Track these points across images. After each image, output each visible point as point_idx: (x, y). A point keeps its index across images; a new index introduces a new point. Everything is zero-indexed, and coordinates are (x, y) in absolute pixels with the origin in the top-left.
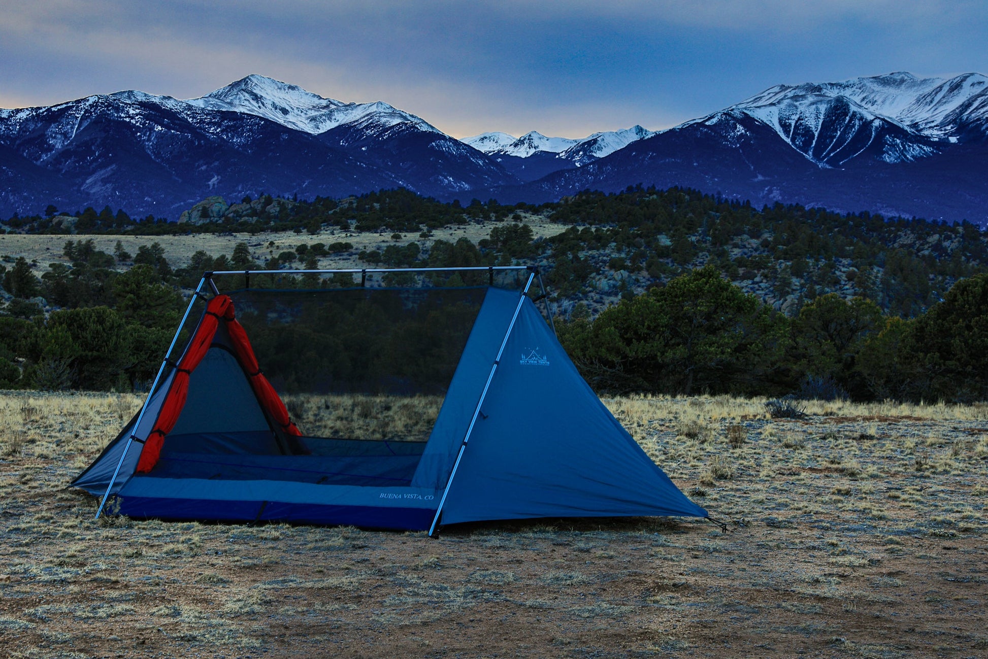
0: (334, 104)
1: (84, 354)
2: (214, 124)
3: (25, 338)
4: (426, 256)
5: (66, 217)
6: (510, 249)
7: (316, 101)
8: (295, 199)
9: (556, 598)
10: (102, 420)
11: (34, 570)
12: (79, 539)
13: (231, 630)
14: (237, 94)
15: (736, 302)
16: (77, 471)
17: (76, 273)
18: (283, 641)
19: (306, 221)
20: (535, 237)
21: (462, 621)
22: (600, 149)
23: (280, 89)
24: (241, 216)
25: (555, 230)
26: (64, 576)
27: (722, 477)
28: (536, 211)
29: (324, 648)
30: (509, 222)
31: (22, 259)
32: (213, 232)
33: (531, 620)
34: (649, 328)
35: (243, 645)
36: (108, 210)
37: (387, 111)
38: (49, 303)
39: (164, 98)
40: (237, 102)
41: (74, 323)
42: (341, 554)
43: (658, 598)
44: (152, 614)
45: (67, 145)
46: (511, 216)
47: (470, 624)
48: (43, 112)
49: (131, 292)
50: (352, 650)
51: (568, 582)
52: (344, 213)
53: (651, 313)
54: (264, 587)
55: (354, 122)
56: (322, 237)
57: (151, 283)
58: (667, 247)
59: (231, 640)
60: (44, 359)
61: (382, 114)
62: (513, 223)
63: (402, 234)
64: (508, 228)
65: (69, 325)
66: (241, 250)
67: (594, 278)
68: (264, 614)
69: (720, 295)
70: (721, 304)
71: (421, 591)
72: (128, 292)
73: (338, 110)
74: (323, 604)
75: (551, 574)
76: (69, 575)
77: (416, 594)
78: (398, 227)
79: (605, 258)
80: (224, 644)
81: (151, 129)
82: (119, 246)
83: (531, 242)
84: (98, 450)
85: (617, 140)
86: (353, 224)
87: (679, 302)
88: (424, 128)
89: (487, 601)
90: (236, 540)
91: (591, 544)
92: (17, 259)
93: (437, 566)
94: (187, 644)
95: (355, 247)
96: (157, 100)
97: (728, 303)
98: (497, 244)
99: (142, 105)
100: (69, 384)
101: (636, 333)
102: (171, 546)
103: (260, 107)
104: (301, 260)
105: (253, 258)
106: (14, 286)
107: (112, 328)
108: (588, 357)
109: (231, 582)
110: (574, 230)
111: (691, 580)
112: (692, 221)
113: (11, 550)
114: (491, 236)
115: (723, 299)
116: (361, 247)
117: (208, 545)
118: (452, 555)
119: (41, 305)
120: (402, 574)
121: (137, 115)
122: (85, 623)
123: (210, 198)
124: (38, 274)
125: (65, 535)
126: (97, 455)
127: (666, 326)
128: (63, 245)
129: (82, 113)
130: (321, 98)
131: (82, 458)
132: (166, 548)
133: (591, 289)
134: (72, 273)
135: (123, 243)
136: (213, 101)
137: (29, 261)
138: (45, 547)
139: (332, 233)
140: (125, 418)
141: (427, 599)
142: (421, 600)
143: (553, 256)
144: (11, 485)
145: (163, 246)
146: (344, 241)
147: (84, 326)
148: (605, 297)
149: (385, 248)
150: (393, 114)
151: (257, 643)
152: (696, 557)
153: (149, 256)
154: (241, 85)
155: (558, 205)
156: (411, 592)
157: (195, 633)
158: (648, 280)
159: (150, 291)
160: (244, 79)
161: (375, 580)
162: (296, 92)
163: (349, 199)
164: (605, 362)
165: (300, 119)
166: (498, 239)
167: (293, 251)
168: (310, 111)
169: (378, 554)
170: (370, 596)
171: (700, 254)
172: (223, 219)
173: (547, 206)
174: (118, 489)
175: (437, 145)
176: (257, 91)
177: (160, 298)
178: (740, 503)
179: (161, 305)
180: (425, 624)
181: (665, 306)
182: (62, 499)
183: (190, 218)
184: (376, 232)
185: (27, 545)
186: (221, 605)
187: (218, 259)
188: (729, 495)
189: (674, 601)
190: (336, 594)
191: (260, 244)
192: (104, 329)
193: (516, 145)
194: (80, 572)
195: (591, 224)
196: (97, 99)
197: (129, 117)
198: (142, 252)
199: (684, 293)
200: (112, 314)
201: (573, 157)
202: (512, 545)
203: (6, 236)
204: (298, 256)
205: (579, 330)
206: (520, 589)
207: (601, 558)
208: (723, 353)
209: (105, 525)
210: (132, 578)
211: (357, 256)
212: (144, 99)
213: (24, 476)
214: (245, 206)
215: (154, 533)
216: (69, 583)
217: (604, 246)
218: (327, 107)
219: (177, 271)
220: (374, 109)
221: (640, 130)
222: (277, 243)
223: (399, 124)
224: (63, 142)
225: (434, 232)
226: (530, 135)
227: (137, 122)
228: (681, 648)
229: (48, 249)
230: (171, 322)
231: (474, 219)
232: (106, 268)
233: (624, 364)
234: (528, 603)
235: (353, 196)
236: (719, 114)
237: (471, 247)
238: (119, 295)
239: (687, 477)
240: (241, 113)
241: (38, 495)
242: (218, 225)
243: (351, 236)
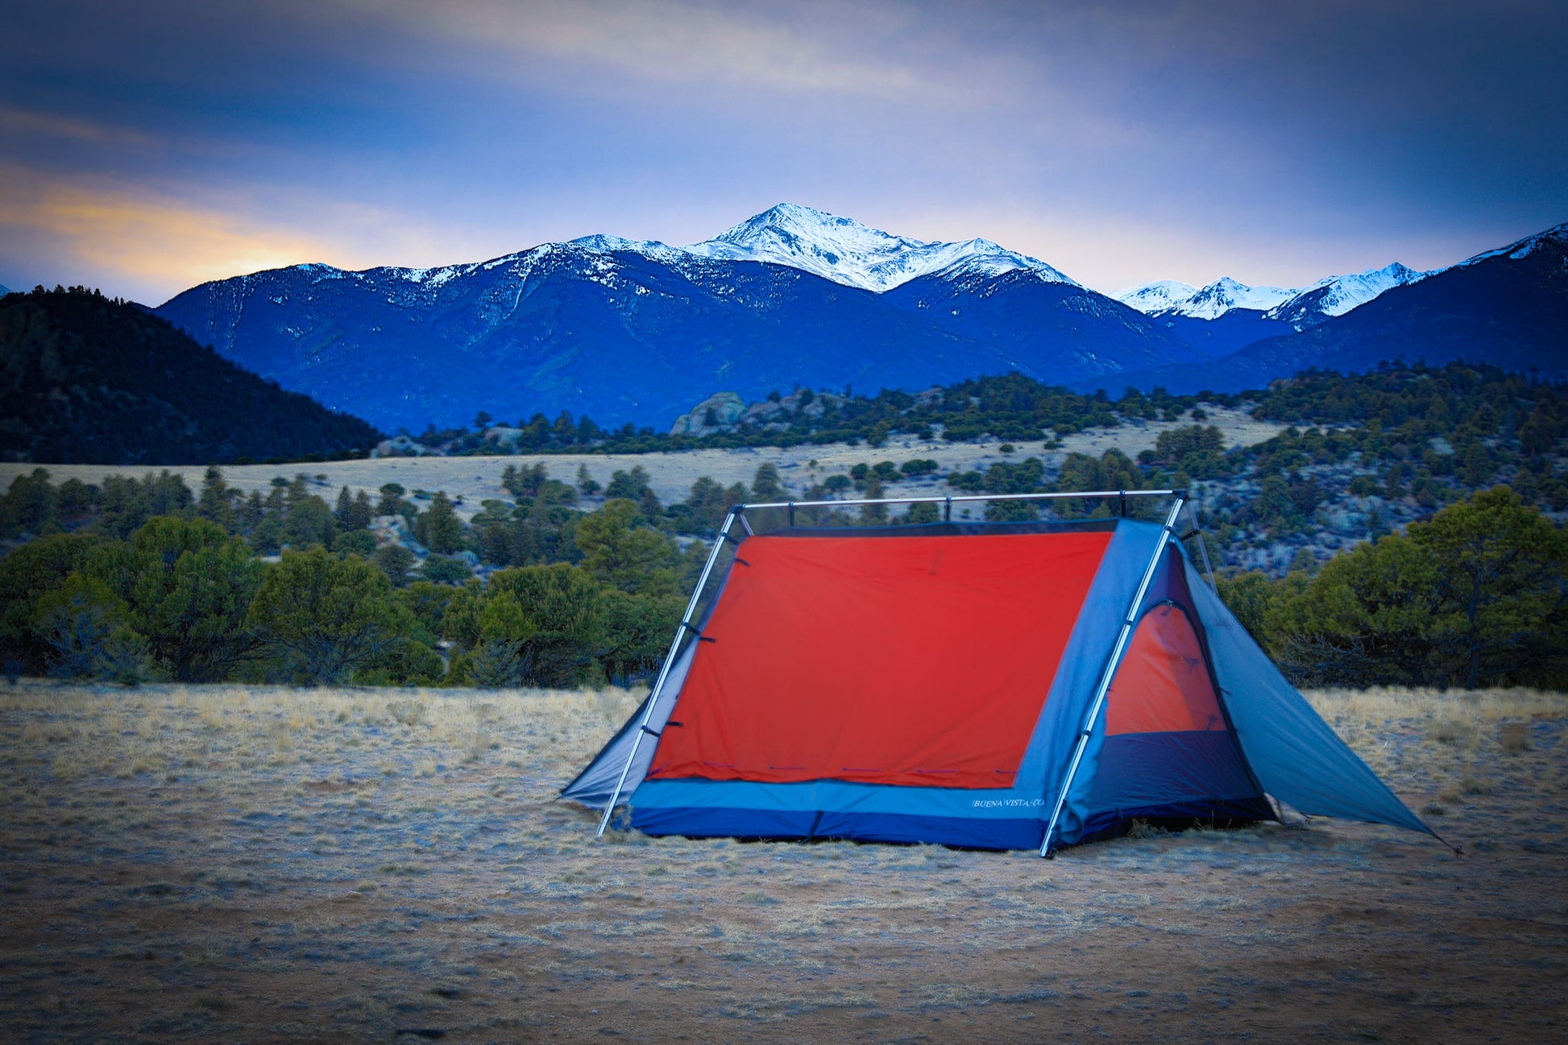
0: (909, 245)
1: (540, 633)
2: (724, 281)
3: (455, 611)
4: (1052, 479)
5: (504, 430)
6: (1187, 465)
7: (881, 241)
8: (848, 394)
9: (1206, 925)
10: (585, 721)
11: (537, 885)
12: (584, 856)
13: (787, 950)
14: (760, 235)
15: (1547, 542)
16: (562, 782)
17: (521, 515)
18: (851, 964)
19: (865, 428)
20: (1229, 446)
21: (1078, 947)
22: (1334, 302)
23: (825, 224)
24: (765, 422)
25: (1265, 432)
26: (575, 892)
27: (1475, 792)
28: (1229, 403)
29: (901, 971)
30: (1186, 421)
31: (442, 494)
32: (724, 447)
33: (1169, 946)
34: (1404, 585)
35: (803, 966)
36: (565, 417)
37: (991, 252)
38: (480, 560)
39: (650, 244)
40: (758, 246)
41: (524, 588)
42: (923, 874)
43: (1344, 926)
44: (688, 934)
45: (506, 320)
46: (1189, 412)
47: (1090, 951)
48: (472, 272)
49: (604, 541)
50: (938, 974)
51: (1224, 907)
52: (923, 413)
53: (1407, 561)
54: (825, 907)
55: (940, 271)
56: (891, 451)
57: (633, 527)
58: (1446, 458)
59: (788, 961)
60: (482, 642)
61: (982, 258)
62: (1194, 423)
63: (1016, 445)
64: (1183, 432)
65: (519, 591)
66: (766, 475)
67: (1325, 509)
68: (826, 935)
69: (1521, 533)
70: (1523, 547)
71: (1027, 914)
72: (599, 542)
73: (914, 254)
74: (901, 926)
75: (1201, 897)
76: (580, 892)
77: (1019, 917)
78: (1010, 435)
79: (1344, 477)
80: (780, 965)
81: (630, 292)
82: (583, 472)
83: (1221, 454)
84: (587, 756)
85: (1363, 288)
86: (939, 430)
87: (1453, 545)
88: (1050, 278)
89: (1113, 926)
90: (785, 858)
91: (1263, 867)
92: (435, 494)
93: (1051, 886)
94: (734, 964)
95: (941, 466)
96: (638, 248)
97: (1533, 544)
98: (1167, 458)
99: (616, 255)
100: (518, 679)
101: (1384, 594)
102: (702, 864)
103: (793, 253)
104: (859, 488)
105: (785, 486)
106: (430, 536)
107: (580, 595)
108: (1307, 631)
109: (783, 903)
110: (1292, 432)
111: (1393, 907)
112: (1488, 415)
113: (503, 867)
114: (1158, 445)
115: (1525, 538)
116: (951, 467)
117: (750, 863)
118: (1070, 877)
119: (469, 563)
120: (1002, 896)
121: (609, 271)
122: (608, 941)
123: (717, 395)
124: (464, 516)
125: (565, 851)
126: (588, 763)
127: (1432, 582)
128: (501, 471)
129: (529, 270)
130: (888, 236)
131: (568, 766)
132: (696, 866)
133: (1320, 527)
134: (515, 514)
135: (589, 468)
136: (723, 246)
137: (451, 497)
138: (543, 864)
139: (907, 446)
140: (615, 719)
141: (1035, 923)
142: (1027, 923)
143: (1260, 475)
144: (481, 797)
145: (647, 470)
146: (924, 458)
147: (540, 592)
148: (1344, 539)
149: (988, 468)
150: (1000, 257)
151: (820, 965)
152: (1408, 883)
153: (627, 486)
154: (767, 220)
155: (1266, 394)
156: (1014, 915)
157: (743, 952)
158: (1416, 511)
159: (632, 539)
160: (770, 212)
161: (968, 902)
162: (849, 227)
163: (931, 392)
164: (1336, 640)
165: (855, 270)
166: (1169, 449)
167: (846, 473)
168: (870, 257)
169: (972, 874)
170: (961, 919)
171: (1503, 468)
172: (738, 426)
173: (1247, 395)
174: (626, 799)
175: (1070, 304)
176: (789, 229)
177: (647, 549)
178: (1492, 824)
179: (648, 560)
180: (1030, 949)
181: (1431, 550)
182: (551, 814)
183: (688, 426)
184: (975, 443)
185: (520, 861)
186: (771, 925)
187: (732, 489)
188: (1478, 815)
189: (1365, 930)
190: (917, 915)
191: (795, 465)
192: (568, 597)
193: (1197, 300)
194: (593, 889)
195: (1319, 423)
196: (549, 249)
197: (597, 274)
198: (617, 480)
199: (1461, 530)
200: (579, 575)
201: (1292, 317)
202: (1153, 866)
203: (418, 460)
204: (853, 482)
205: (1292, 590)
206: (1158, 914)
207: (1273, 881)
208: (1527, 623)
209: (613, 842)
210: (658, 895)
211: (945, 480)
212: (619, 247)
213: (495, 786)
214: (773, 406)
215: (678, 851)
216: (582, 900)
217: (1342, 458)
218: (898, 249)
219: (671, 508)
220: (970, 250)
221: (1400, 270)
222: (821, 462)
223: (1007, 273)
224: (501, 317)
225: (1066, 440)
226: (1219, 284)
227: (609, 282)
228: (1363, 979)
229: (479, 478)
230: (664, 587)
231: (1129, 419)
232: (564, 506)
233: (1367, 643)
234: (1166, 929)
235: (936, 387)
236: (1533, 241)
237: (1125, 464)
238: (588, 547)
239: (1424, 791)
240: (765, 263)
241: (518, 809)
242: (730, 436)
243: (936, 448)
